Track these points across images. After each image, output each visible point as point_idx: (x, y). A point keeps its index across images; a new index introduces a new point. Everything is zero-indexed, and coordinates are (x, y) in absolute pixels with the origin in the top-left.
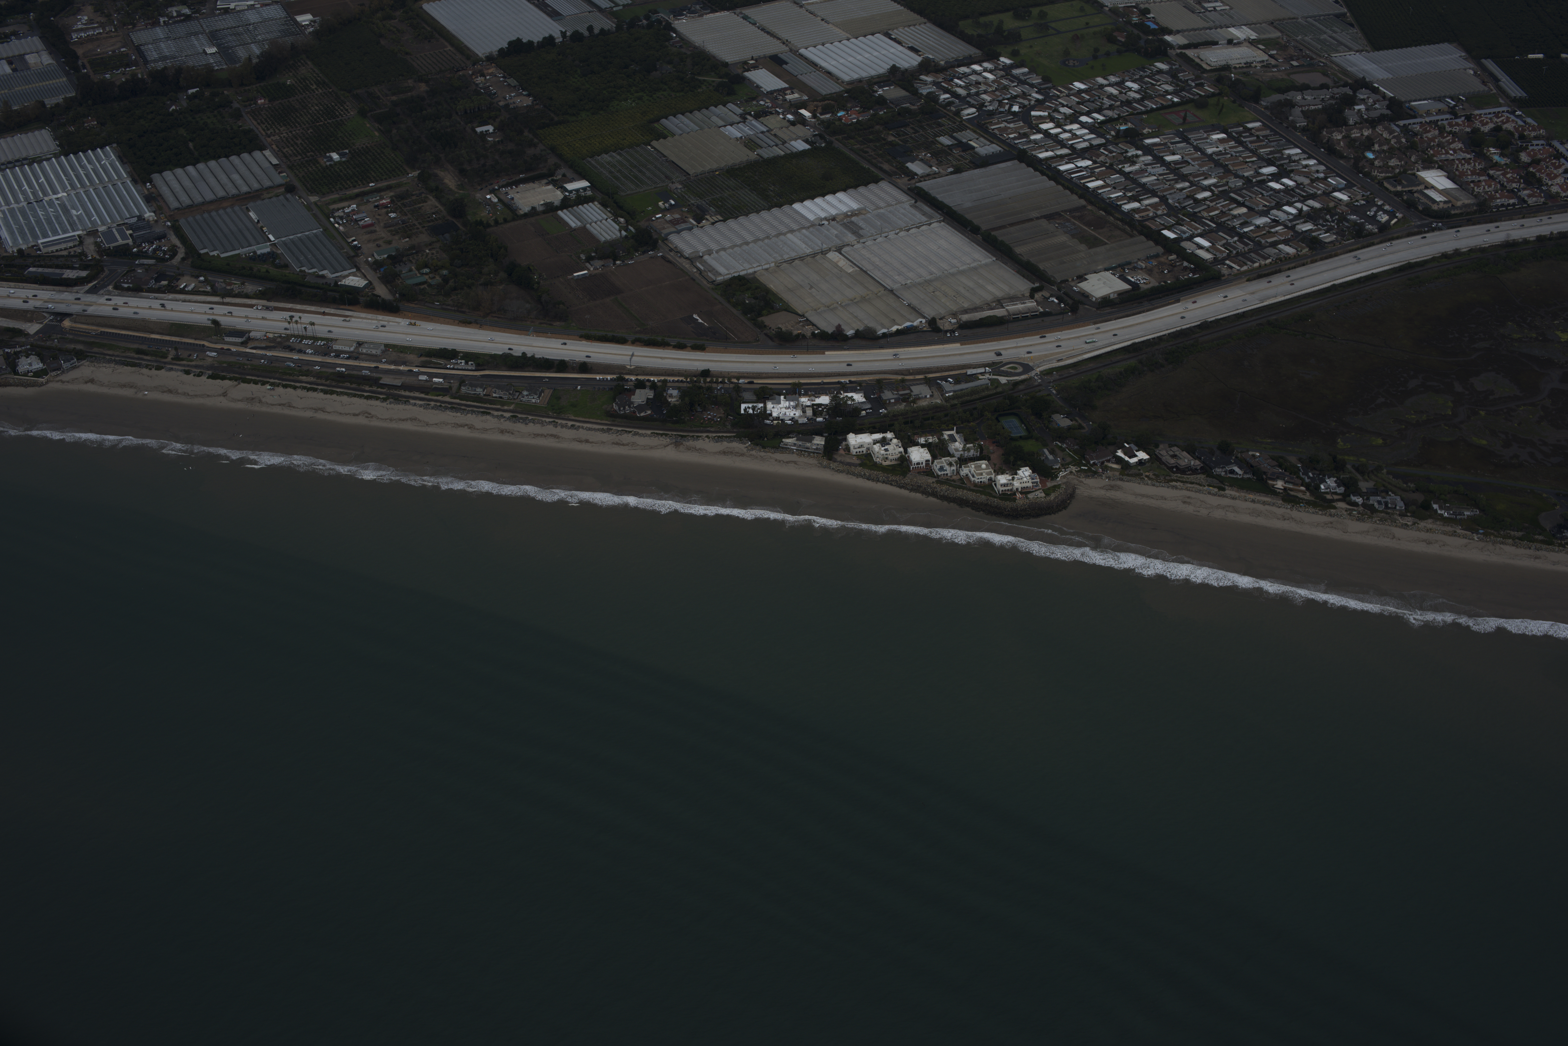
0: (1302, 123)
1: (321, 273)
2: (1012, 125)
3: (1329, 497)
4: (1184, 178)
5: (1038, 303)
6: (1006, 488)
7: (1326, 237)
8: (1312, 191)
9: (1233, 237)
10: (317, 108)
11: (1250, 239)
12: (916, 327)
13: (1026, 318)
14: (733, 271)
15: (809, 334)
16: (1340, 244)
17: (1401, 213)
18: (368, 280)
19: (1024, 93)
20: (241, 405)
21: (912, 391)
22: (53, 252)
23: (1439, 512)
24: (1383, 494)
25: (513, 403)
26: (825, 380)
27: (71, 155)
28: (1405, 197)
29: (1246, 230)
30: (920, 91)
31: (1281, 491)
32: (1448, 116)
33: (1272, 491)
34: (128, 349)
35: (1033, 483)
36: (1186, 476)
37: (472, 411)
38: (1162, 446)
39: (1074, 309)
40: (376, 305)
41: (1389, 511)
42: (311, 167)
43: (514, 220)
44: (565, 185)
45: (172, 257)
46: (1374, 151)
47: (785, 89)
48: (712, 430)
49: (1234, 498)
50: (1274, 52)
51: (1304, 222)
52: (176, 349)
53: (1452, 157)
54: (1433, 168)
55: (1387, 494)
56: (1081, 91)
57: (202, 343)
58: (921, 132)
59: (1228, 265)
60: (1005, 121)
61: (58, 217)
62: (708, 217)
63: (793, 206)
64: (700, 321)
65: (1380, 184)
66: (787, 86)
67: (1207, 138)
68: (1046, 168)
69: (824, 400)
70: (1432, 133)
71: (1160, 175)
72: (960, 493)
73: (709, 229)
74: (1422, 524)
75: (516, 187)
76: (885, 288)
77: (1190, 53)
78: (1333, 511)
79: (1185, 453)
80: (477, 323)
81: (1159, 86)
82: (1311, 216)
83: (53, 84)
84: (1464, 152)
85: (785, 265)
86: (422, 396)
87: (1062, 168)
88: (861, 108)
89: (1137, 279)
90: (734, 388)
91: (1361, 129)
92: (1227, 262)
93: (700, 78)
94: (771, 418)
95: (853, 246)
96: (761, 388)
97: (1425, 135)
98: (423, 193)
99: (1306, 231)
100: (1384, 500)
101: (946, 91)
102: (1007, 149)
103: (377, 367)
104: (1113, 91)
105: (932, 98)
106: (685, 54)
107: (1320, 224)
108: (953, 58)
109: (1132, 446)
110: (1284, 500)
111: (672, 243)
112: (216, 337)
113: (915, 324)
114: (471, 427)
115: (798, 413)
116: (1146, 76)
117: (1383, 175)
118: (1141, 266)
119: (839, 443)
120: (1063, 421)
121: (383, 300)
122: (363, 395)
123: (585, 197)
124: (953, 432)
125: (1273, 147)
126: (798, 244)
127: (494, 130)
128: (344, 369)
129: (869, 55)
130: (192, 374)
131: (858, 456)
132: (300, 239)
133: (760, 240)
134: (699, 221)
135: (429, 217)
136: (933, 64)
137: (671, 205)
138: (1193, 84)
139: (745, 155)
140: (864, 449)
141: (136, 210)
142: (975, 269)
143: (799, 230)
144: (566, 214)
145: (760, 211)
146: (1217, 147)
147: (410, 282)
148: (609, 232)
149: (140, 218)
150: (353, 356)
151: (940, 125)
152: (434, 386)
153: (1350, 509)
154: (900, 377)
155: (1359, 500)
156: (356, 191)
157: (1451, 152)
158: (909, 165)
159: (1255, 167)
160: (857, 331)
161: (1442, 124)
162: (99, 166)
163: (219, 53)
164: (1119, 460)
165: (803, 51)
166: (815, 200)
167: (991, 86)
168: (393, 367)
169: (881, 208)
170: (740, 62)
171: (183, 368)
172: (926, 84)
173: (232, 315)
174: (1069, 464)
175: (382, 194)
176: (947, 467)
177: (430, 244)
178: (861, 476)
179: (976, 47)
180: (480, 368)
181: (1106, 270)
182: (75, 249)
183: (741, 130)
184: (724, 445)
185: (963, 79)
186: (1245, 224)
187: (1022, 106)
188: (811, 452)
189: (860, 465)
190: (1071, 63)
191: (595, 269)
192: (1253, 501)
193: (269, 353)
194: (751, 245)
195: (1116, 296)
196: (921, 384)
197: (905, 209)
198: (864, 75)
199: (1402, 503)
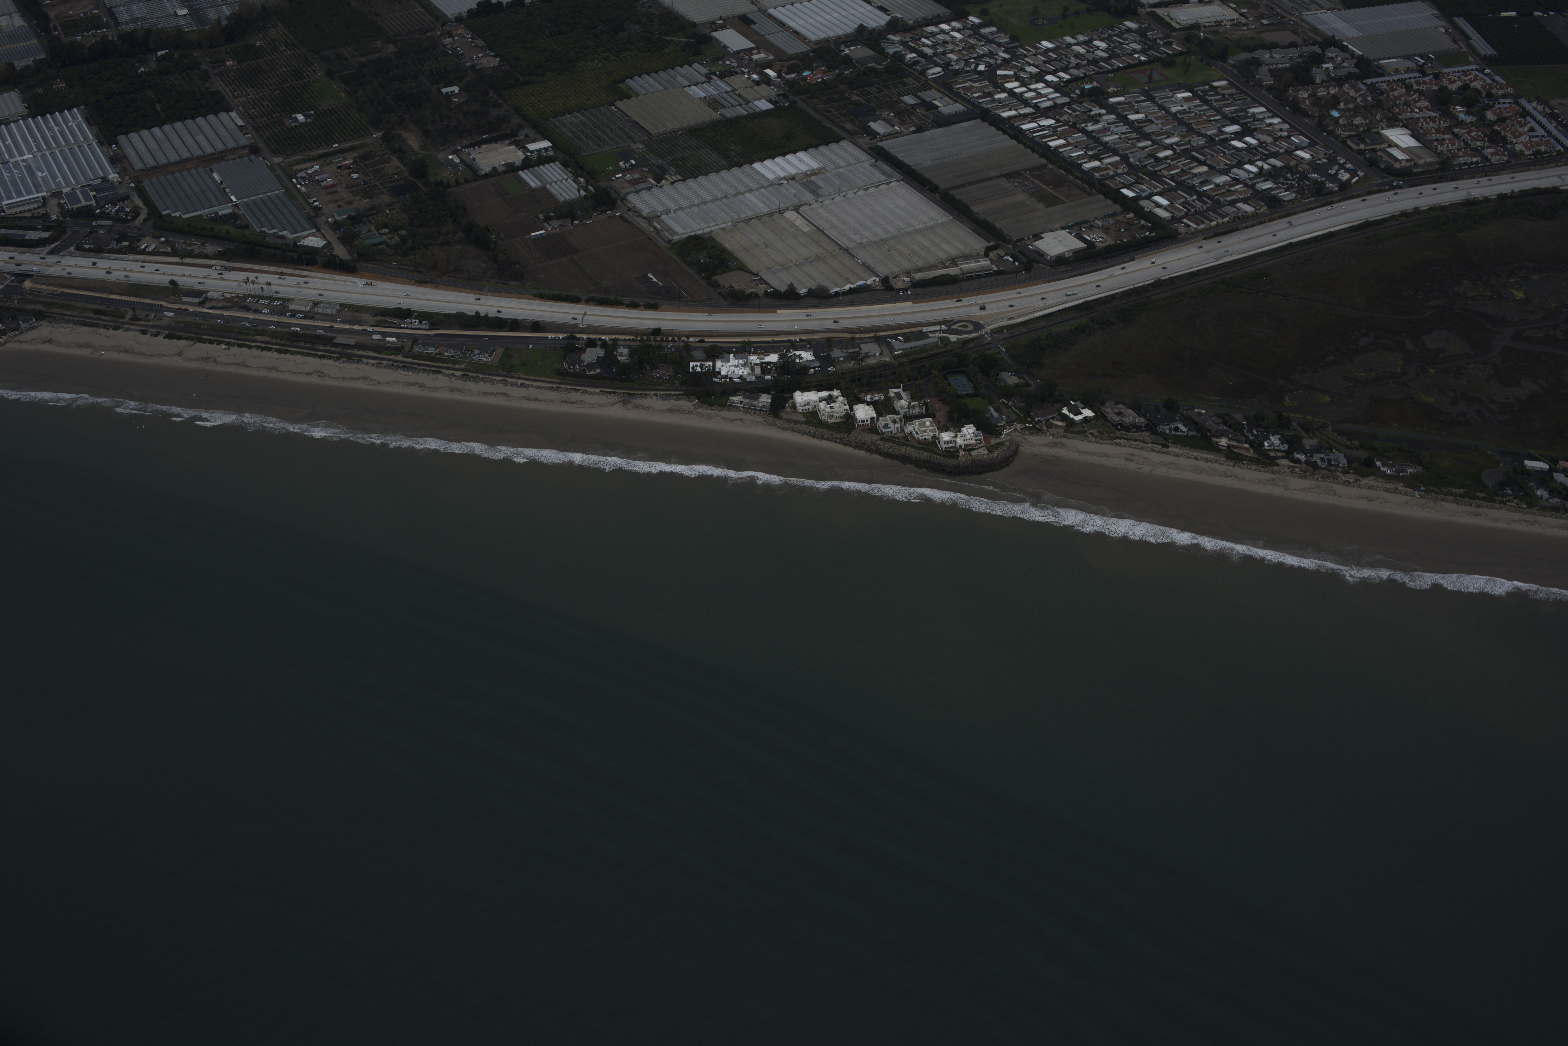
0: (1269, 82)
1: (281, 234)
2: (977, 85)
3: (1272, 454)
4: (1146, 136)
5: (992, 262)
6: (950, 445)
7: (1286, 195)
8: (1274, 149)
9: (1191, 196)
10: (285, 69)
11: (1209, 197)
12: (869, 286)
13: (980, 276)
14: (689, 231)
15: (762, 293)
16: (1299, 202)
17: (1363, 171)
18: (327, 240)
19: (991, 52)
20: (195, 365)
21: (861, 349)
22: (16, 213)
23: (1382, 469)
24: (1327, 451)
25: (464, 362)
26: (777, 339)
27: (39, 117)
28: (1368, 156)
29: (1205, 188)
30: (887, 51)
31: (1224, 448)
32: (1416, 75)
33: (1215, 449)
34: (87, 310)
35: (976, 440)
36: (1130, 434)
37: (423, 369)
38: (1108, 404)
39: (1028, 268)
40: (334, 265)
41: (1332, 468)
42: (276, 128)
43: (474, 180)
44: (527, 146)
45: (135, 218)
46: (1340, 109)
47: (752, 49)
48: (660, 388)
49: (1177, 455)
50: (1245, 11)
51: (1265, 181)
52: (134, 309)
53: (1417, 116)
54: (1397, 126)
55: (1331, 451)
56: (1048, 50)
57: (160, 303)
58: (886, 92)
59: (1185, 224)
60: (971, 80)
61: (23, 179)
62: (667, 177)
63: (753, 165)
64: (655, 280)
65: (1344, 142)
66: (753, 46)
67: (1172, 97)
68: (1009, 128)
69: (773, 358)
70: (1398, 91)
71: (1123, 134)
72: (903, 450)
73: (668, 188)
74: (1364, 481)
75: (479, 147)
76: (841, 247)
77: (1161, 12)
78: (1275, 468)
79: (1130, 411)
80: (433, 283)
81: (1127, 45)
82: (1272, 175)
83: (24, 46)
84: (1429, 110)
85: (741, 224)
86: (376, 355)
87: (1024, 127)
88: (826, 67)
89: (1093, 238)
90: (684, 346)
91: (1327, 88)
92: (1185, 220)
93: (667, 38)
94: (719, 376)
95: (810, 205)
96: (711, 346)
97: (1391, 94)
98: (386, 153)
99: (1266, 190)
100: (1327, 457)
101: (913, 50)
102: (971, 108)
103: (331, 327)
104: (1080, 49)
105: (898, 57)
106: (654, 14)
107: (1280, 183)
108: (921, 17)
109: (1078, 403)
110: (1227, 457)
111: (630, 203)
112: (173, 298)
113: (868, 282)
114: (422, 386)
115: (746, 371)
116: (1115, 35)
117: (1347, 133)
118: (1098, 224)
119: (787, 400)
120: (1010, 379)
121: (341, 260)
122: (317, 355)
123: (547, 157)
124: (900, 390)
125: (1238, 105)
126: (756, 203)
127: (460, 91)
128: (299, 329)
129: (838, 15)
130: (149, 334)
131: (804, 414)
132: (262, 200)
133: (718, 199)
134: (658, 179)
135: (391, 178)
136: (901, 23)
137: (632, 165)
138: (1162, 43)
139: (708, 115)
140: (810, 407)
141: (100, 172)
142: (931, 228)
143: (757, 189)
144: (526, 175)
145: (720, 170)
146: (1182, 106)
147: (369, 242)
148: (569, 192)
149: (105, 179)
150: (308, 316)
151: (905, 84)
152: (387, 345)
153: (1292, 467)
154: (849, 336)
155: (1303, 457)
156: (320, 152)
157: (1417, 110)
158: (871, 124)
159: (1219, 125)
160: (810, 290)
161: (1410, 82)
162: (65, 128)
163: (190, 15)
164: (1064, 418)
165: (771, 11)
166: (775, 160)
167: (958, 45)
168: (347, 327)
169: (840, 167)
170: (708, 23)
171: (140, 328)
172: (893, 44)
173: (190, 276)
174: (1014, 421)
175: (346, 154)
176: (891, 425)
177: (391, 205)
178: (806, 434)
179: (946, 6)
180: (433, 327)
181: (1063, 228)
182: (38, 210)
183: (705, 90)
184: (672, 403)
185: (931, 39)
186: (1205, 182)
187: (988, 65)
188: (758, 410)
189: (806, 423)
190: (1040, 22)
191: (553, 228)
192: (1196, 458)
193: (226, 313)
194: (709, 205)
195: (1071, 254)
196: (871, 342)
197: (864, 168)
198: (832, 34)
199: (1345, 460)
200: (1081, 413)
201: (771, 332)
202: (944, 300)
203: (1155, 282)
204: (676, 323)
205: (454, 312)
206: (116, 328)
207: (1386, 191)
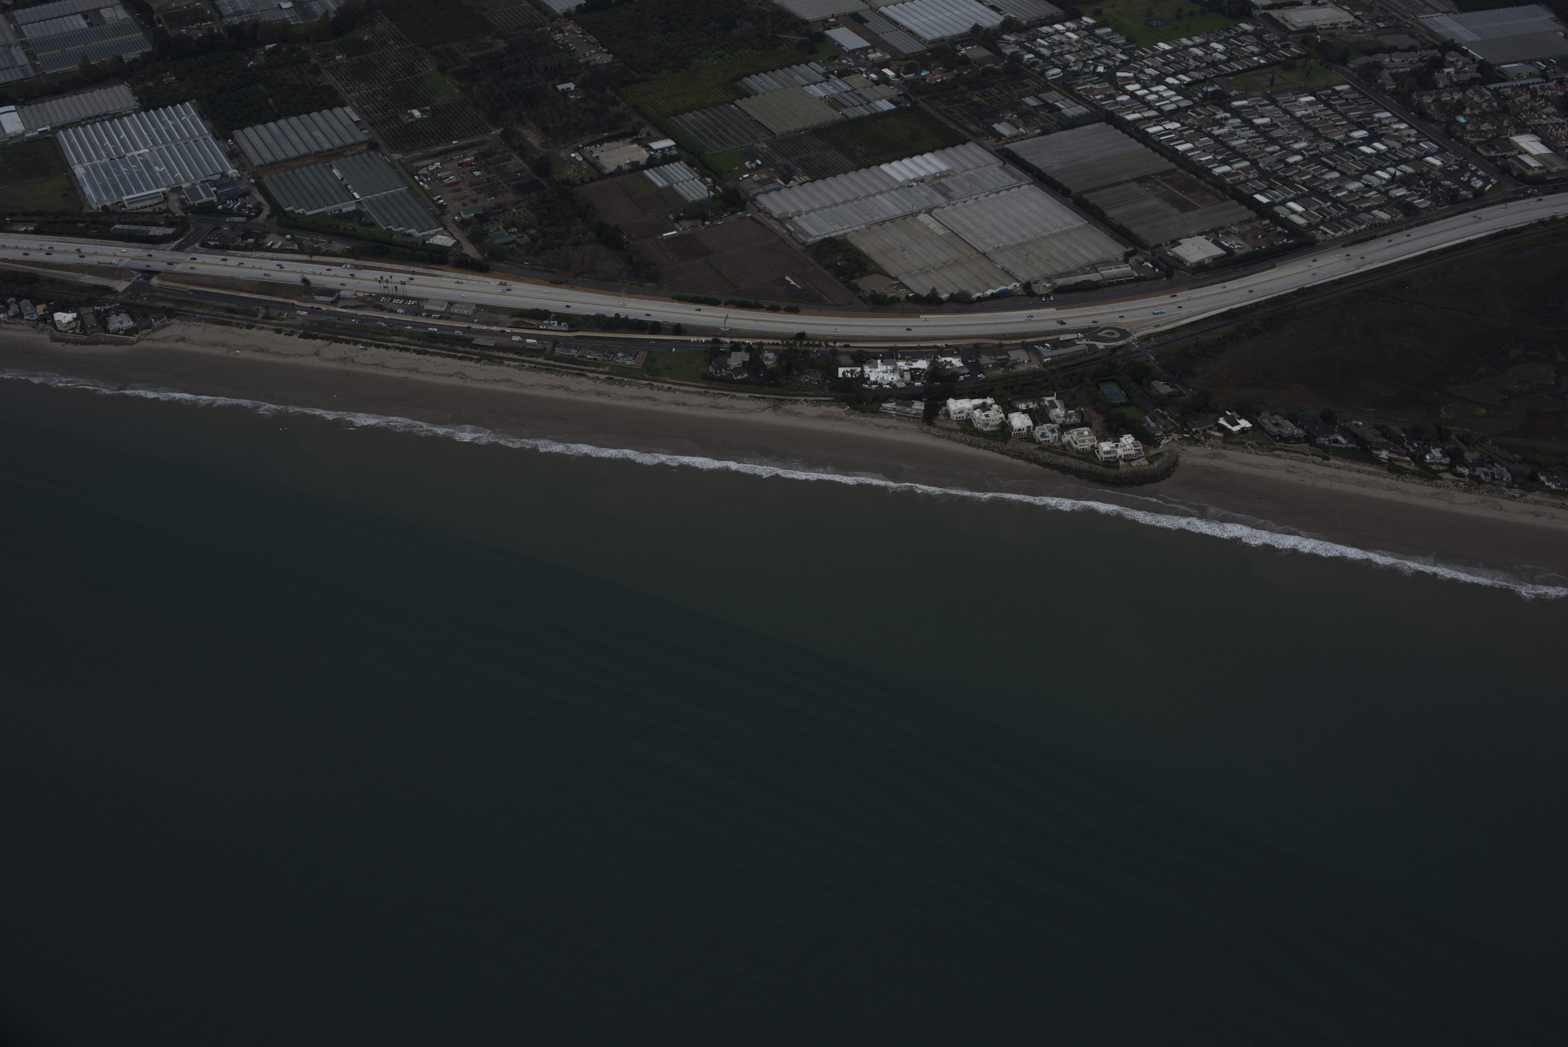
0: (1391, 86)
1: (408, 232)
2: (1097, 86)
3: (1434, 467)
4: (1274, 141)
5: (1133, 268)
6: (1109, 456)
7: (1421, 203)
8: (1404, 155)
9: (1326, 202)
10: (396, 64)
11: (1343, 204)
12: (1011, 291)
13: (1121, 283)
14: (824, 233)
15: (903, 297)
16: (1435, 210)
17: (1495, 178)
18: (456, 239)
19: (1108, 54)
20: (334, 365)
21: (1009, 356)
22: (137, 209)
23: (1547, 484)
24: (1489, 465)
25: (608, 365)
26: (922, 344)
27: (152, 111)
28: (1499, 163)
29: (1339, 195)
30: (1004, 51)
31: (1386, 461)
32: (1539, 80)
33: (1376, 461)
34: (218, 308)
35: (1136, 450)
36: (1289, 445)
37: (567, 372)
38: (1263, 414)
39: (1169, 274)
40: (465, 265)
41: (1496, 482)
42: (393, 124)
43: (599, 179)
44: (650, 144)
45: (258, 214)
46: (1466, 115)
47: (867, 48)
48: (810, 393)
49: (1338, 468)
50: (1360, 13)
51: (1398, 187)
52: (267, 308)
53: (1545, 122)
54: (1526, 133)
55: (1493, 464)
56: (1165, 52)
57: (292, 301)
58: (1007, 93)
59: (1322, 230)
60: (1091, 82)
61: (141, 174)
62: (795, 177)
63: (881, 167)
64: (793, 283)
65: (1473, 148)
66: (869, 44)
67: (1295, 101)
68: (1134, 131)
69: (922, 364)
70: (1524, 97)
71: (1250, 138)
72: (1063, 460)
73: (797, 189)
74: (1530, 496)
75: (601, 145)
76: (978, 252)
77: (1275, 13)
78: (1439, 482)
79: (1287, 422)
80: (568, 284)
81: (1245, 47)
82: (1404, 181)
83: (130, 39)
84: (1557, 117)
85: (875, 226)
86: (516, 357)
87: (1151, 130)
88: (945, 67)
89: (1231, 244)
90: (831, 351)
91: (1451, 93)
92: (1322, 227)
93: (780, 36)
94: (869, 382)
95: (943, 208)
96: (858, 351)
97: (1516, 100)
98: (507, 151)
99: (1400, 197)
100: (1491, 471)
101: (1030, 51)
102: (1094, 110)
103: (469, 328)
104: (1198, 52)
105: (1016, 58)
106: (765, 11)
107: (1413, 190)
108: (1035, 17)
109: (1234, 413)
110: (1389, 470)
111: (760, 203)
112: (305, 296)
113: (1010, 288)
114: (567, 389)
115: (896, 377)
116: (1231, 37)
117: (1476, 139)
118: (1235, 231)
119: (939, 408)
120: (1163, 388)
121: (473, 259)
122: (457, 356)
123: (671, 156)
124: (1053, 398)
125: (1363, 110)
126: (888, 205)
127: (575, 88)
128: (436, 330)
129: (951, 14)
130: (283, 333)
131: (958, 422)
132: (385, 197)
133: (849, 201)
134: (787, 181)
135: (514, 176)
136: (1015, 23)
137: (757, 165)
138: (1279, 46)
139: (830, 115)
140: (964, 415)
141: (219, 167)
142: (1067, 232)
143: (888, 191)
144: (652, 174)
145: (848, 172)
146: (1306, 110)
147: (499, 241)
148: (697, 192)
149: (224, 175)
150: (444, 316)
151: (1025, 86)
152: (528, 347)
153: (1456, 480)
154: (997, 342)
155: (1466, 471)
156: (439, 149)
157: (1544, 116)
158: (996, 126)
159: (1346, 130)
160: (952, 295)
161: (1534, 87)
162: (180, 122)
163: (294, 8)
164: (1222, 428)
165: (883, 9)
166: (903, 161)
167: (1074, 46)
168: (485, 328)
169: (969, 170)
170: (820, 20)
171: (274, 327)
172: (1009, 44)
173: (321, 274)
174: (1170, 431)
175: (466, 151)
176: (1049, 434)
177: (517, 203)
178: (962, 442)
179: (1059, 6)
180: (573, 329)
181: (1200, 234)
182: (159, 206)
183: (824, 90)
184: (823, 409)
185: (1047, 39)
186: (1338, 189)
187: (1107, 67)
188: (911, 417)
189: (961, 431)
190: (1154, 23)
191: (685, 229)
192: (1358, 471)
193: (360, 313)
194: (840, 206)
195: (1210, 261)
196: (1018, 349)
197: (993, 171)
198: (946, 34)
199: (1509, 474)
200: (1238, 424)
201: (917, 337)
202: (1087, 306)
203: (1299, 290)
204: (818, 327)
205: (593, 314)
206: (249, 327)
207: (1521, 199)
